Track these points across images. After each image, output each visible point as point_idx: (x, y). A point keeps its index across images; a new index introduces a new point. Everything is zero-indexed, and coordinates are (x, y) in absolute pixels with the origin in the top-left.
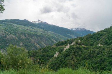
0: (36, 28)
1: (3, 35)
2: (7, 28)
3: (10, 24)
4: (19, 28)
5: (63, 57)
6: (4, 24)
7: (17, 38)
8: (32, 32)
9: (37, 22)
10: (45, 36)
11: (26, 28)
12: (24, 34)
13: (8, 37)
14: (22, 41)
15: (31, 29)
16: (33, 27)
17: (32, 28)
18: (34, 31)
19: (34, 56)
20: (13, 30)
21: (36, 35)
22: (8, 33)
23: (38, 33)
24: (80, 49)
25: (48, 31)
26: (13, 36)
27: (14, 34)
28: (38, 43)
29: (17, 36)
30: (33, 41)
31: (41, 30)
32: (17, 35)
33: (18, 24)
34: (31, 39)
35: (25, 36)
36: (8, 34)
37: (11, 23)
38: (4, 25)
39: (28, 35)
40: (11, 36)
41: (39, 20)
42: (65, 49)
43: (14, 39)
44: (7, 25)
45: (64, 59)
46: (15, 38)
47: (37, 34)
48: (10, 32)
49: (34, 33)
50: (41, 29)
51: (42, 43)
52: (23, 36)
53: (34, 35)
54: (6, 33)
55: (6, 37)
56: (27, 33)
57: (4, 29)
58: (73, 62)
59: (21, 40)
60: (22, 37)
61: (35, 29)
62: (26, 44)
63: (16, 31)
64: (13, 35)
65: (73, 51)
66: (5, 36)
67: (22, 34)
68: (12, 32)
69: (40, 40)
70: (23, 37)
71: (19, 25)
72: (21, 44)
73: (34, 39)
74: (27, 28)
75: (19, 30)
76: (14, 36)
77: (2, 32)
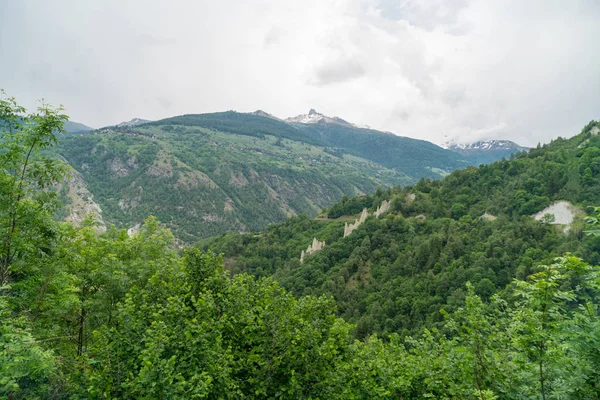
0: (296, 146)
1: (166, 175)
2: (185, 147)
3: (197, 132)
4: (227, 144)
5: (325, 261)
6: (177, 130)
7: (213, 185)
8: (276, 159)
9: (306, 121)
10: (327, 177)
11: (255, 146)
12: (244, 167)
13: (182, 179)
14: (231, 197)
15: (276, 150)
16: (284, 141)
17: (278, 144)
18: (284, 158)
19: (237, 251)
20: (203, 154)
21: (289, 174)
22: (184, 165)
23: (298, 164)
24: (401, 231)
25: (344, 155)
26: (200, 177)
27: (205, 169)
28: (292, 205)
29: (216, 177)
30: (274, 194)
31: (316, 151)
32: (217, 172)
33: (225, 131)
34: (270, 188)
35: (247, 175)
36: (182, 169)
37: (202, 126)
38: (177, 135)
39: (258, 171)
40: (193, 176)
41: (312, 112)
42: (348, 231)
43: (203, 189)
44: (185, 136)
45: (325, 270)
46: (207, 185)
47: (294, 168)
48: (191, 163)
49: (281, 165)
50: (313, 147)
51: (310, 202)
52: (237, 176)
53: (280, 172)
54: (176, 164)
55: (175, 179)
56: (254, 166)
57: (175, 150)
58: (356, 282)
59: (230, 191)
60: (234, 180)
61: (288, 149)
62: (247, 206)
63: (215, 158)
64: (199, 174)
65: (366, 240)
66: (174, 177)
67: (234, 168)
68: (200, 160)
69: (301, 190)
70: (238, 181)
71: (232, 132)
72: (228, 208)
73: (279, 189)
74: (259, 143)
75: (226, 154)
76: (205, 178)
77: (165, 162)
